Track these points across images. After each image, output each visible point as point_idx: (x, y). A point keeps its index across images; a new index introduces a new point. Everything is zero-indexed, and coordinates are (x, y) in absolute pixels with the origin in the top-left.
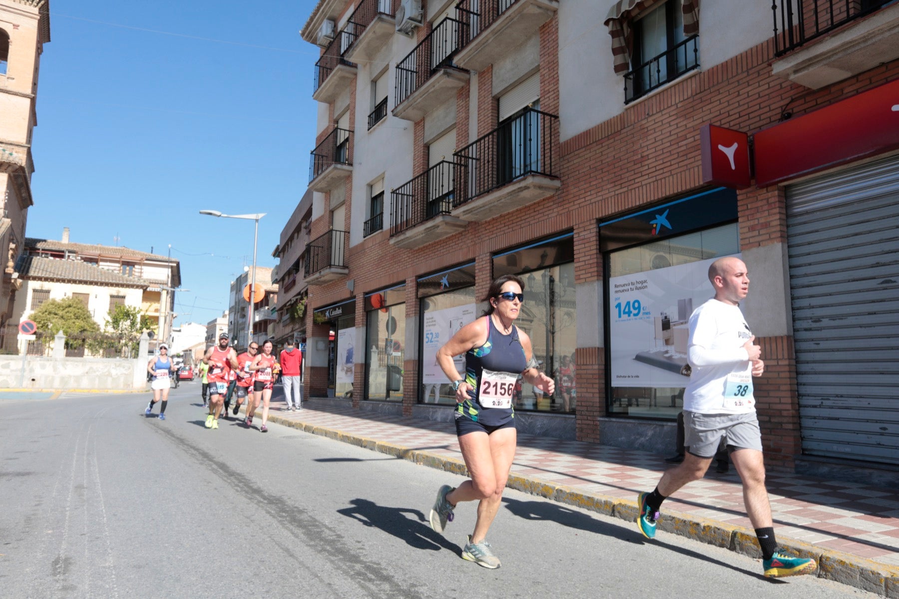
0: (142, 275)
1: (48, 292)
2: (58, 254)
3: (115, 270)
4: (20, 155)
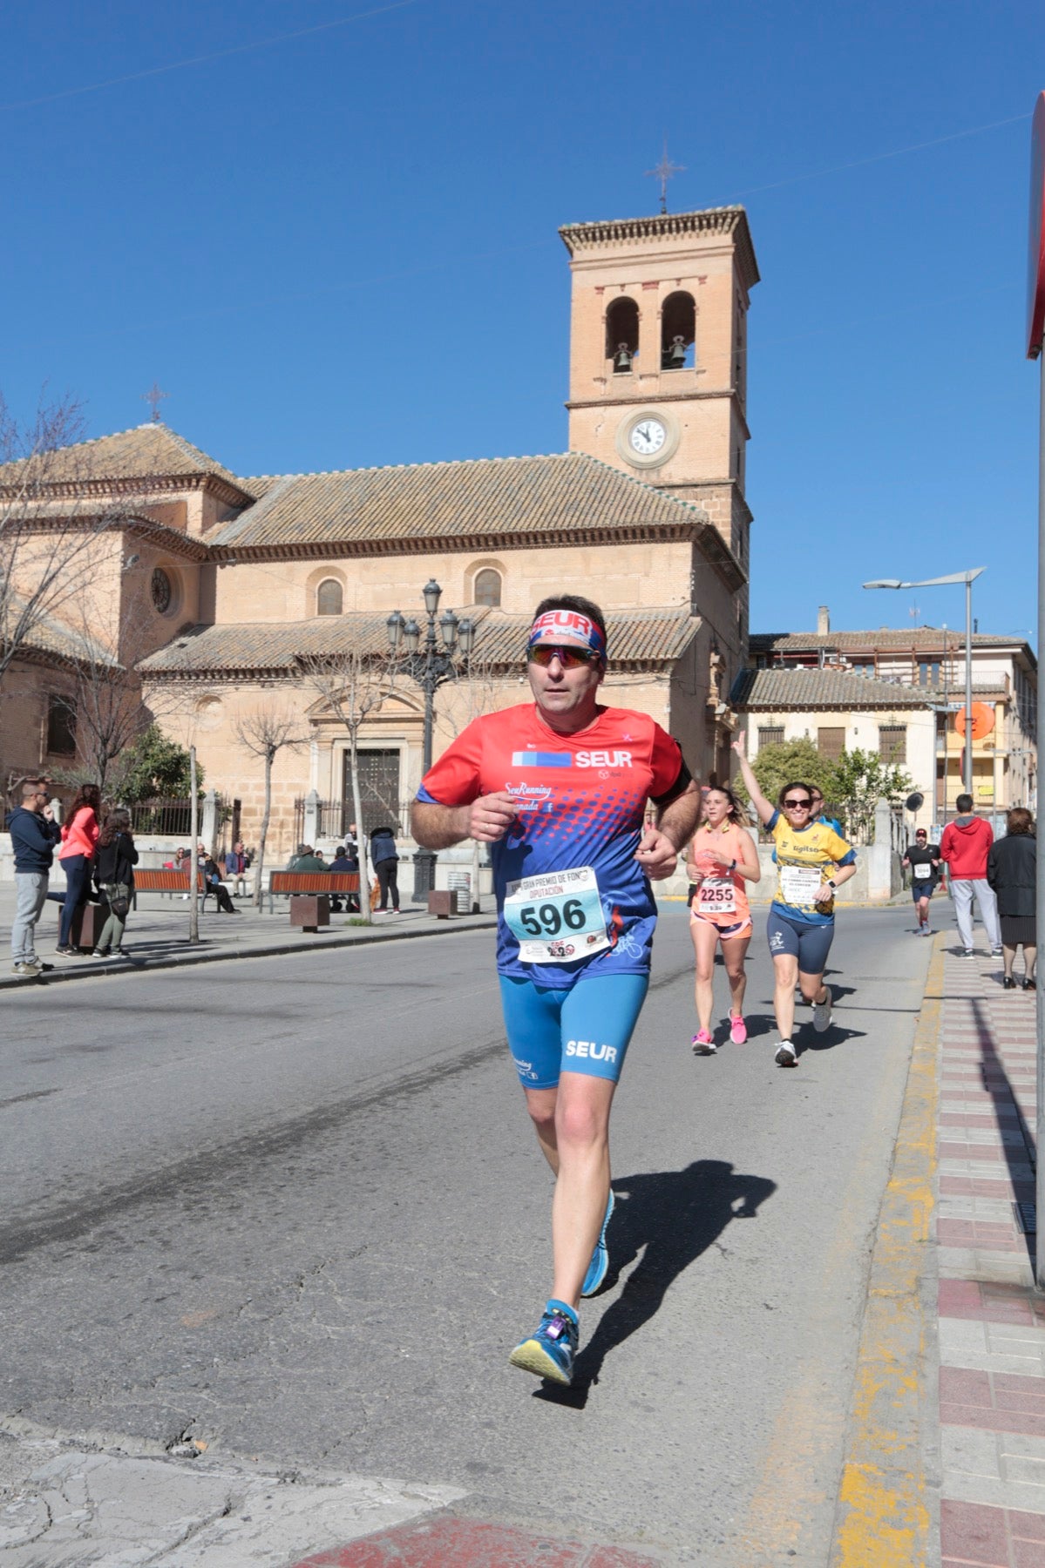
0: (955, 678)
1: (781, 730)
2: (810, 658)
3: (905, 674)
4: (723, 500)
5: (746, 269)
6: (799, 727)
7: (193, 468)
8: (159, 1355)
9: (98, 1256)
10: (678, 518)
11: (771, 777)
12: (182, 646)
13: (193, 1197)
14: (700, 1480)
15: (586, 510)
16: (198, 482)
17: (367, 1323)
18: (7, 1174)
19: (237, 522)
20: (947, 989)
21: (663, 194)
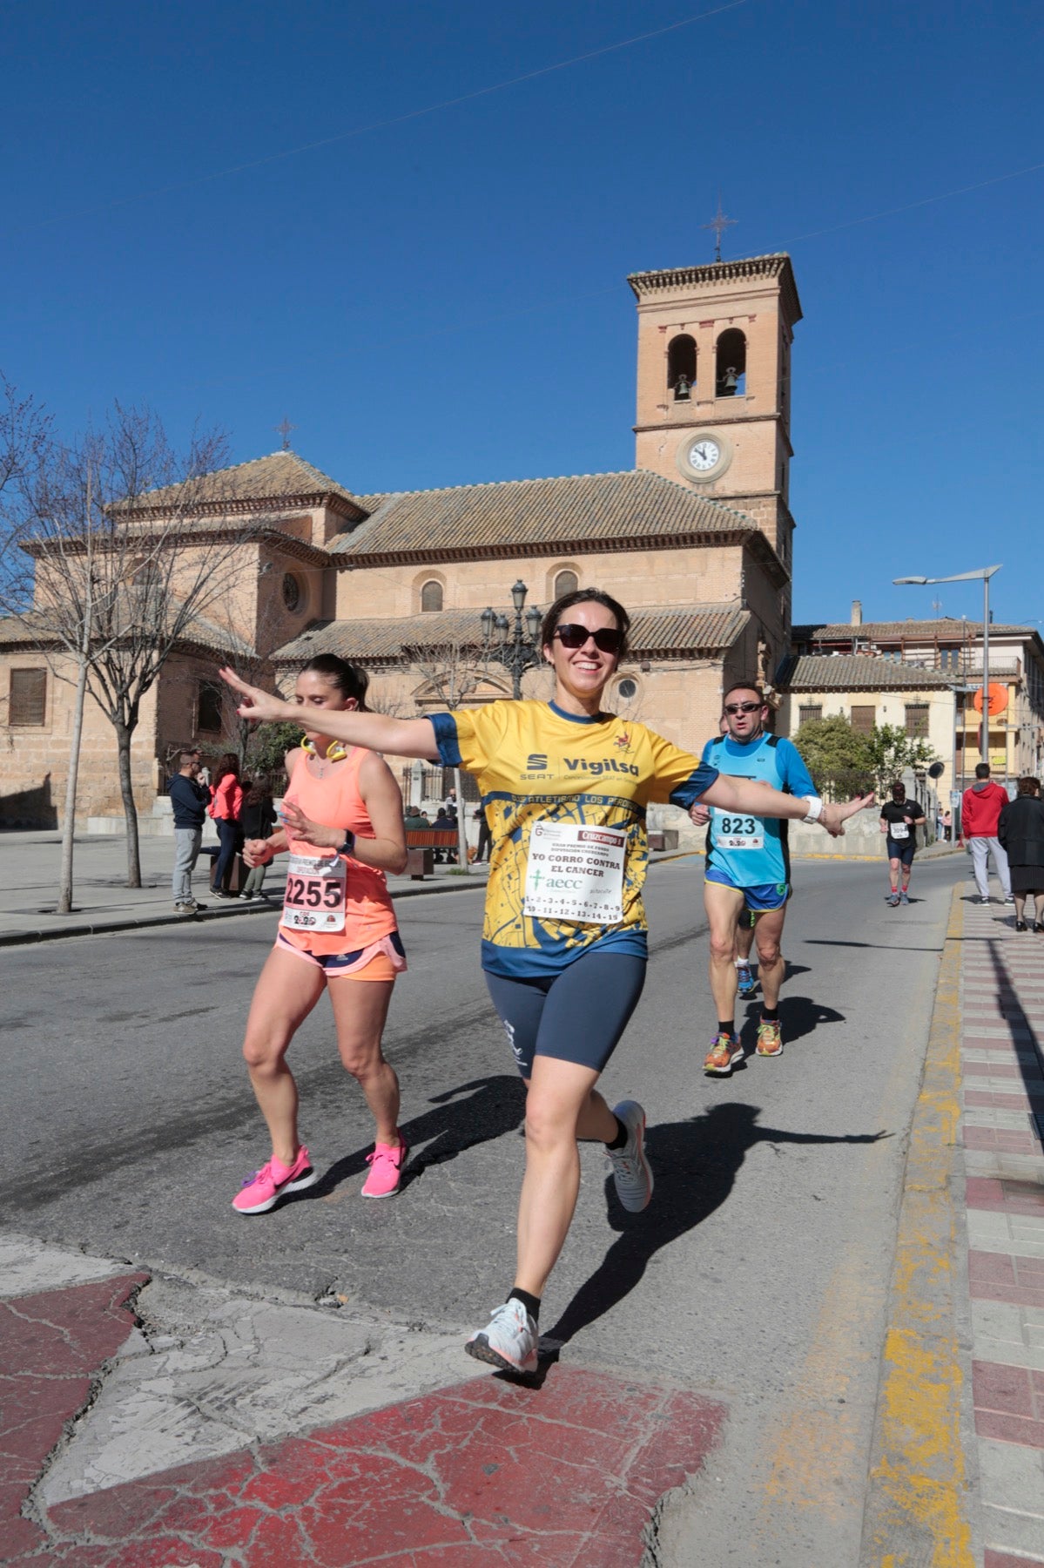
0: (973, 662)
1: (819, 708)
2: (845, 646)
3: (928, 660)
4: (770, 509)
5: (790, 309)
6: (835, 705)
7: (317, 488)
8: (306, 1225)
9: (253, 1144)
10: (730, 525)
11: (810, 748)
12: (308, 639)
13: (328, 1097)
14: (761, 1339)
15: (650, 520)
16: (321, 500)
17: (477, 1204)
18: (177, 1075)
19: (354, 534)
20: (966, 932)
21: (718, 245)
